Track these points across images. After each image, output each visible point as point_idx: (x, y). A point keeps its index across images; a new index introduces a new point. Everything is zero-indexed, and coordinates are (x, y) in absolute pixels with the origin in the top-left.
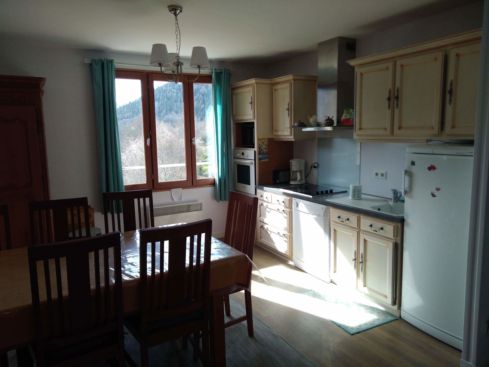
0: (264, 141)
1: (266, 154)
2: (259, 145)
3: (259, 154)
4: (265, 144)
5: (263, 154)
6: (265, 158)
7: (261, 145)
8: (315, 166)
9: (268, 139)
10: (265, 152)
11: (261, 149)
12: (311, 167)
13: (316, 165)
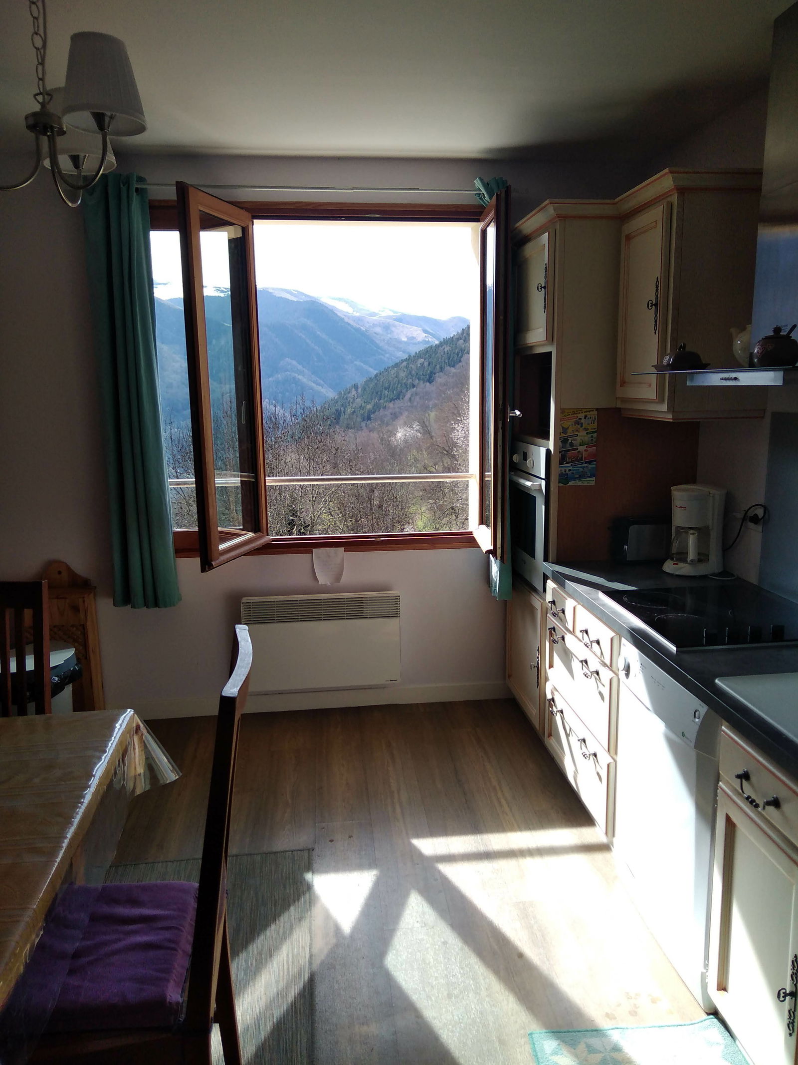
0: (581, 415)
1: (589, 463)
2: (565, 430)
3: (562, 460)
4: (586, 429)
5: (577, 460)
6: (581, 476)
7: (570, 430)
8: (756, 515)
9: (597, 410)
10: (585, 454)
11: (572, 445)
12: (744, 519)
13: (760, 512)
